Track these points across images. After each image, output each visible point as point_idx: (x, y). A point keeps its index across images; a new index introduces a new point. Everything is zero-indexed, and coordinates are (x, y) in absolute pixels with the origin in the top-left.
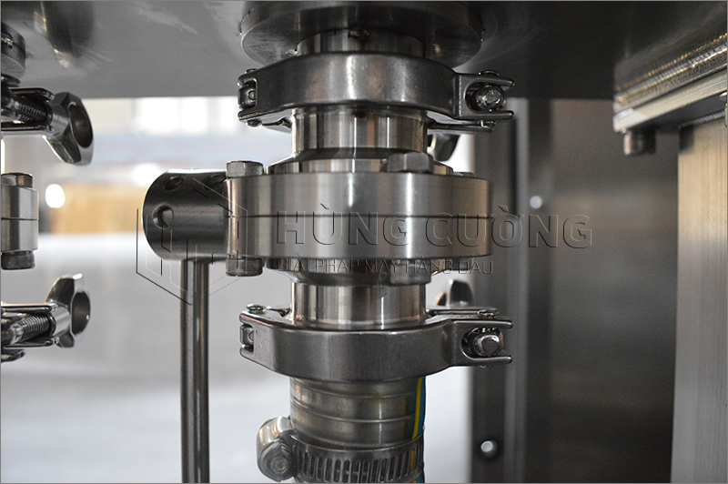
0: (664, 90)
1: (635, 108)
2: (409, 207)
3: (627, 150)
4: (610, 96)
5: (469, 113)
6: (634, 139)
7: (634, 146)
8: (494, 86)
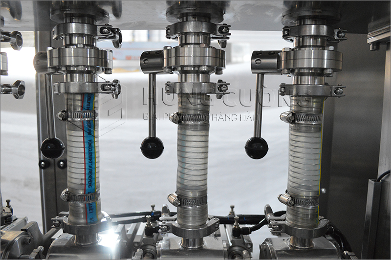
0: (383, 32)
1: (374, 37)
2: (326, 57)
3: (371, 49)
4: (367, 33)
5: (338, 38)
6: (373, 46)
7: (373, 48)
8: (343, 32)
